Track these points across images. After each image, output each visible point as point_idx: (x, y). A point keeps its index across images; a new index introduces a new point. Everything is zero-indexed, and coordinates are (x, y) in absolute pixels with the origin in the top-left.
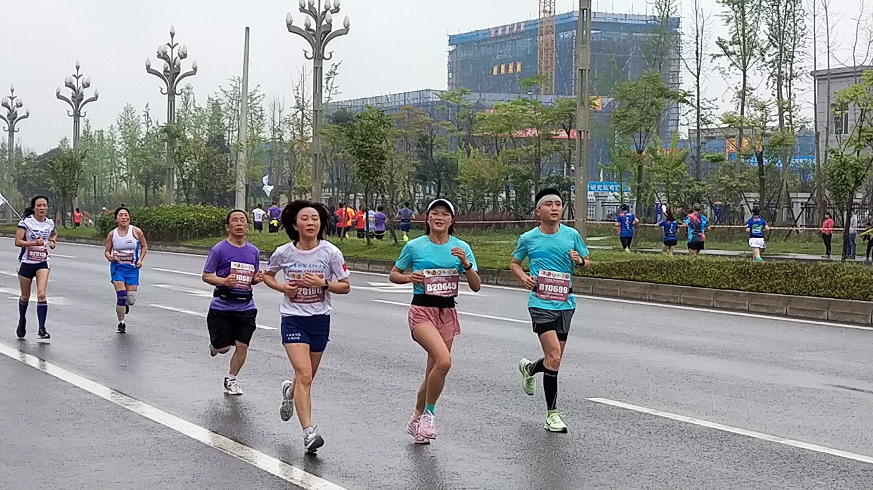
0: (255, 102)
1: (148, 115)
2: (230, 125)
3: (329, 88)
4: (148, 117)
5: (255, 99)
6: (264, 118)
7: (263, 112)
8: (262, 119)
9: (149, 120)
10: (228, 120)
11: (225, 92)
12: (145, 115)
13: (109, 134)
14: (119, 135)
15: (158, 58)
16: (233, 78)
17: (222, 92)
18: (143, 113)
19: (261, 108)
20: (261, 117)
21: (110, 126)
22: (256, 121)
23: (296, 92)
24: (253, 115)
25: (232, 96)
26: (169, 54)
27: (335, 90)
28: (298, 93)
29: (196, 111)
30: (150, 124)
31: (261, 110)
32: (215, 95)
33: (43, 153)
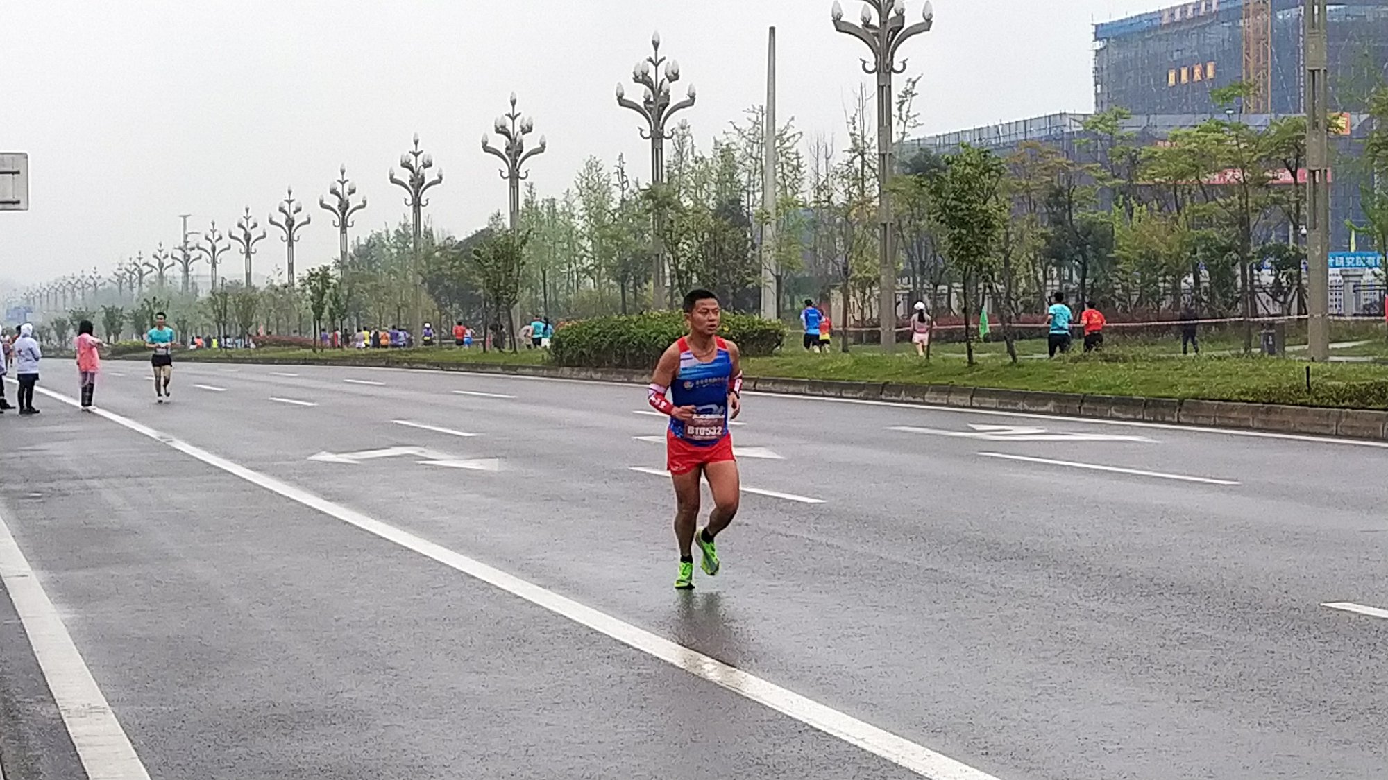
0: (787, 144)
1: (622, 172)
2: (750, 181)
3: (904, 118)
4: (623, 175)
5: (788, 139)
6: (802, 170)
8: (800, 172)
9: (625, 179)
10: (747, 174)
11: (739, 130)
12: (618, 173)
13: (564, 203)
14: (579, 204)
15: (635, 81)
16: (751, 109)
17: (736, 132)
18: (616, 169)
19: (797, 153)
20: (797, 168)
21: (565, 191)
22: (790, 175)
23: (851, 126)
24: (785, 166)
25: (751, 137)
26: (652, 75)
27: (912, 120)
28: (855, 128)
29: (696, 162)
30: (625, 185)
31: (798, 158)
32: (725, 136)
33: (465, 237)
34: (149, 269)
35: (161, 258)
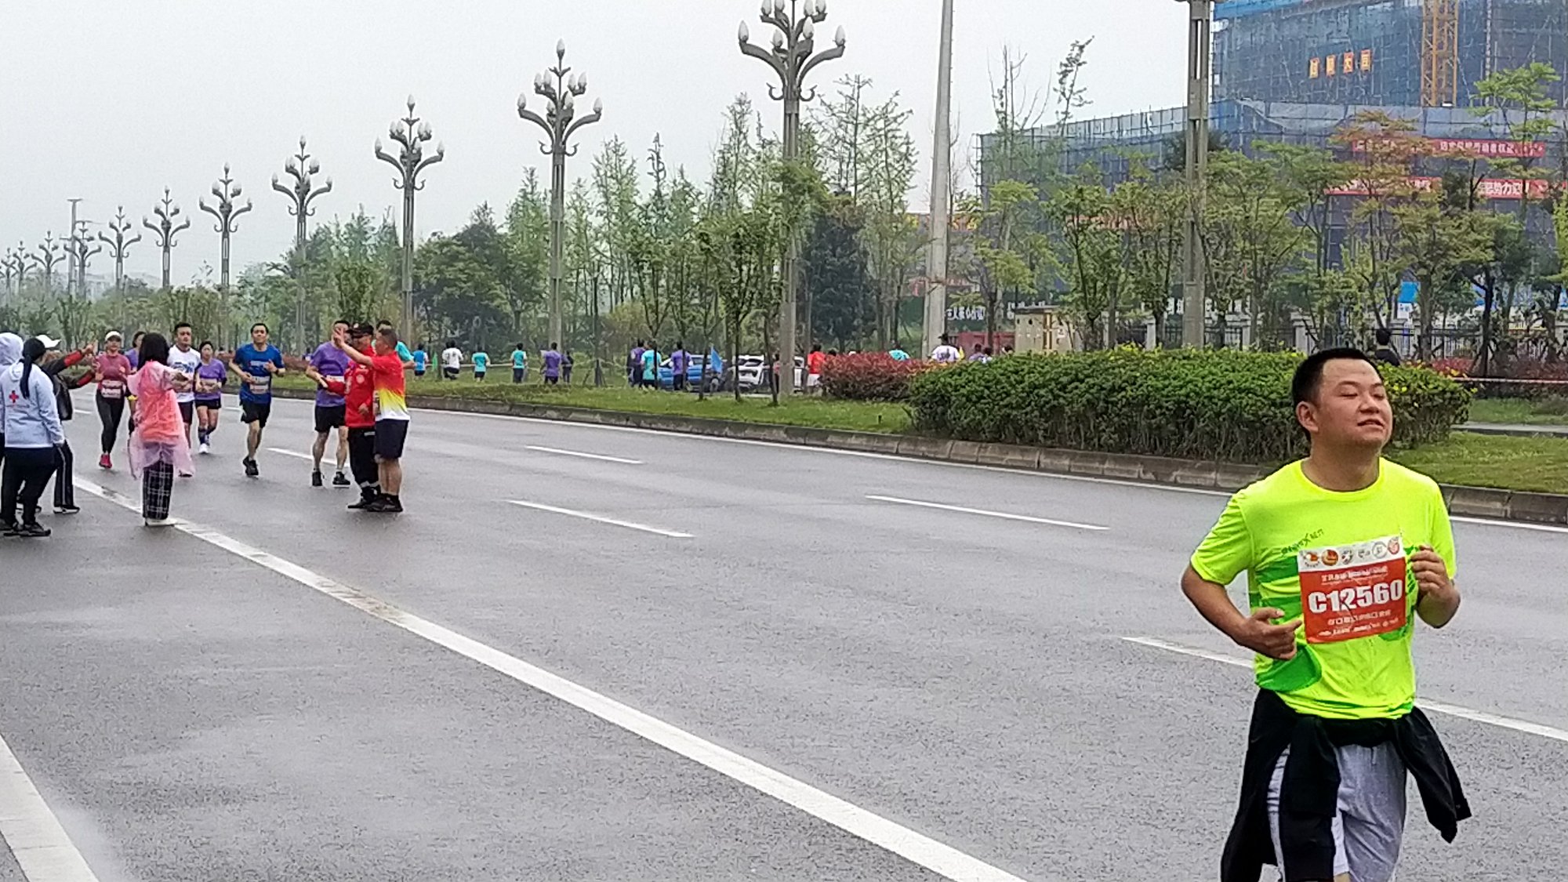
0: (894, 126)
1: (658, 157)
2: (841, 171)
3: (1067, 94)
4: (659, 162)
5: (895, 119)
7: (911, 147)
8: (909, 161)
9: (661, 166)
10: (838, 164)
11: (829, 108)
12: (652, 158)
13: (575, 197)
15: (765, 21)
16: (846, 82)
17: (824, 108)
18: (650, 154)
19: (907, 137)
20: (906, 156)
22: (896, 165)
23: (998, 103)
24: (890, 152)
25: (844, 115)
27: (1077, 96)
28: (1002, 104)
29: (763, 147)
30: (661, 175)
31: (908, 143)
34: (33, 262)
35: (50, 250)
